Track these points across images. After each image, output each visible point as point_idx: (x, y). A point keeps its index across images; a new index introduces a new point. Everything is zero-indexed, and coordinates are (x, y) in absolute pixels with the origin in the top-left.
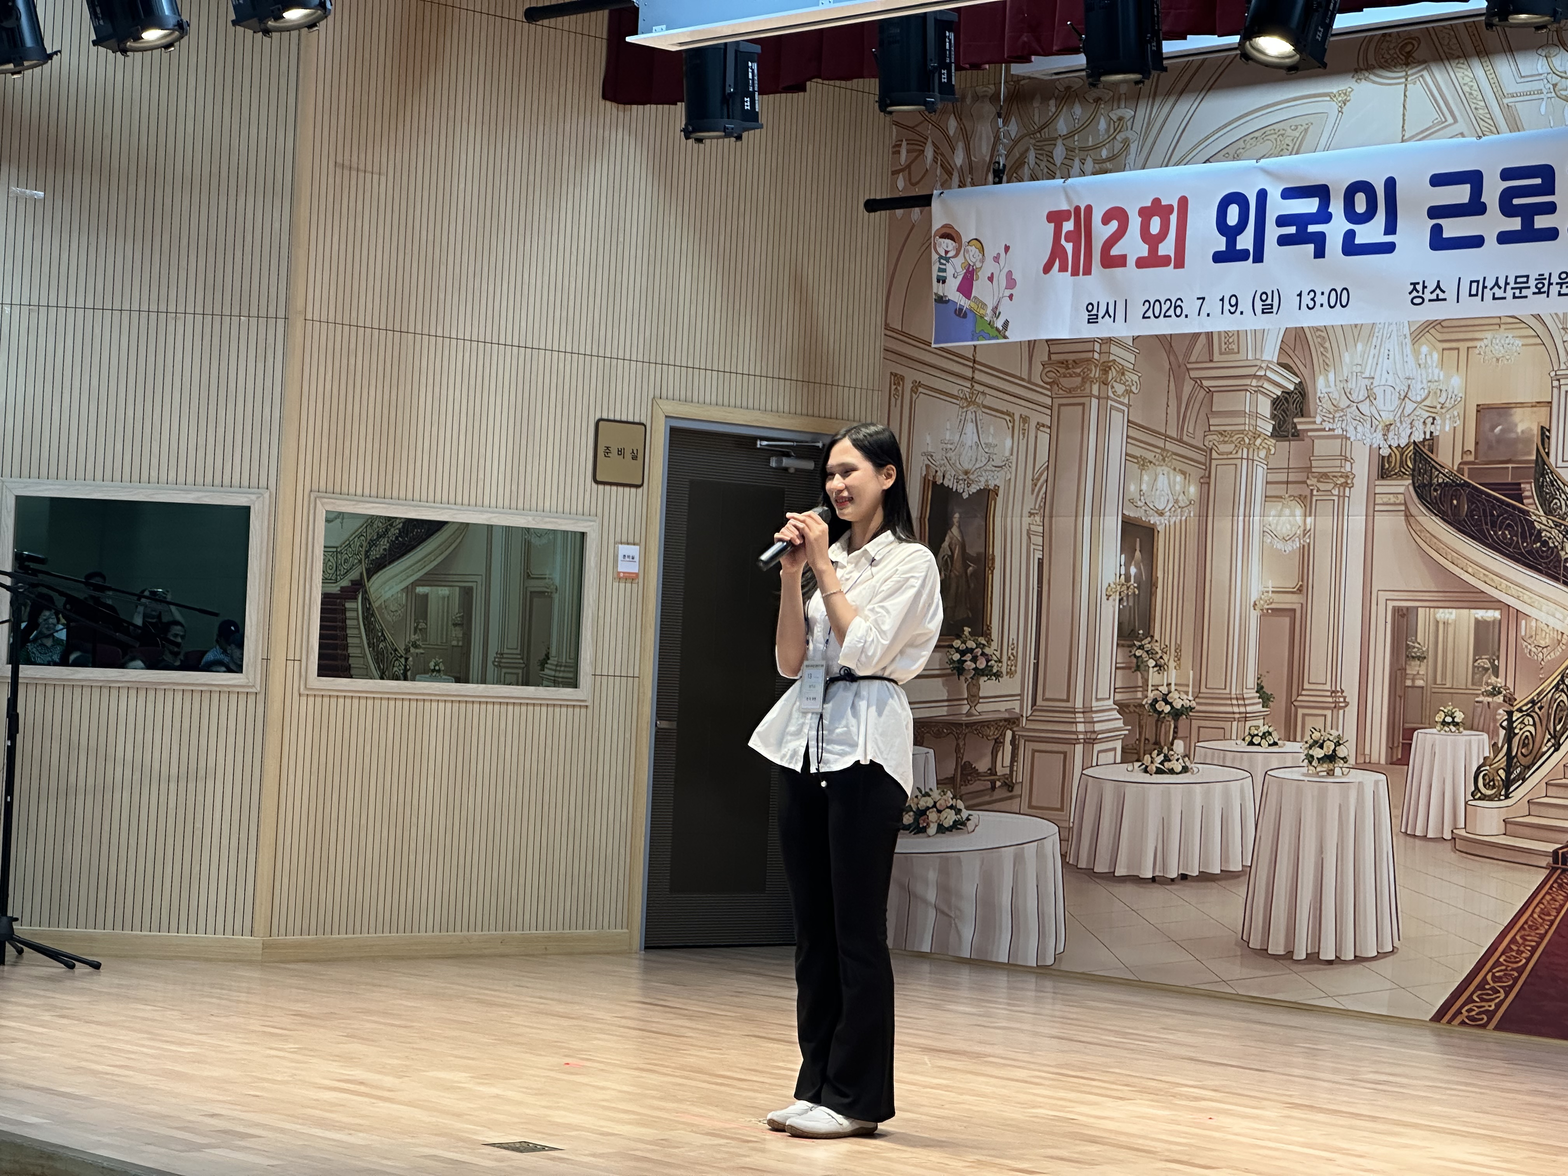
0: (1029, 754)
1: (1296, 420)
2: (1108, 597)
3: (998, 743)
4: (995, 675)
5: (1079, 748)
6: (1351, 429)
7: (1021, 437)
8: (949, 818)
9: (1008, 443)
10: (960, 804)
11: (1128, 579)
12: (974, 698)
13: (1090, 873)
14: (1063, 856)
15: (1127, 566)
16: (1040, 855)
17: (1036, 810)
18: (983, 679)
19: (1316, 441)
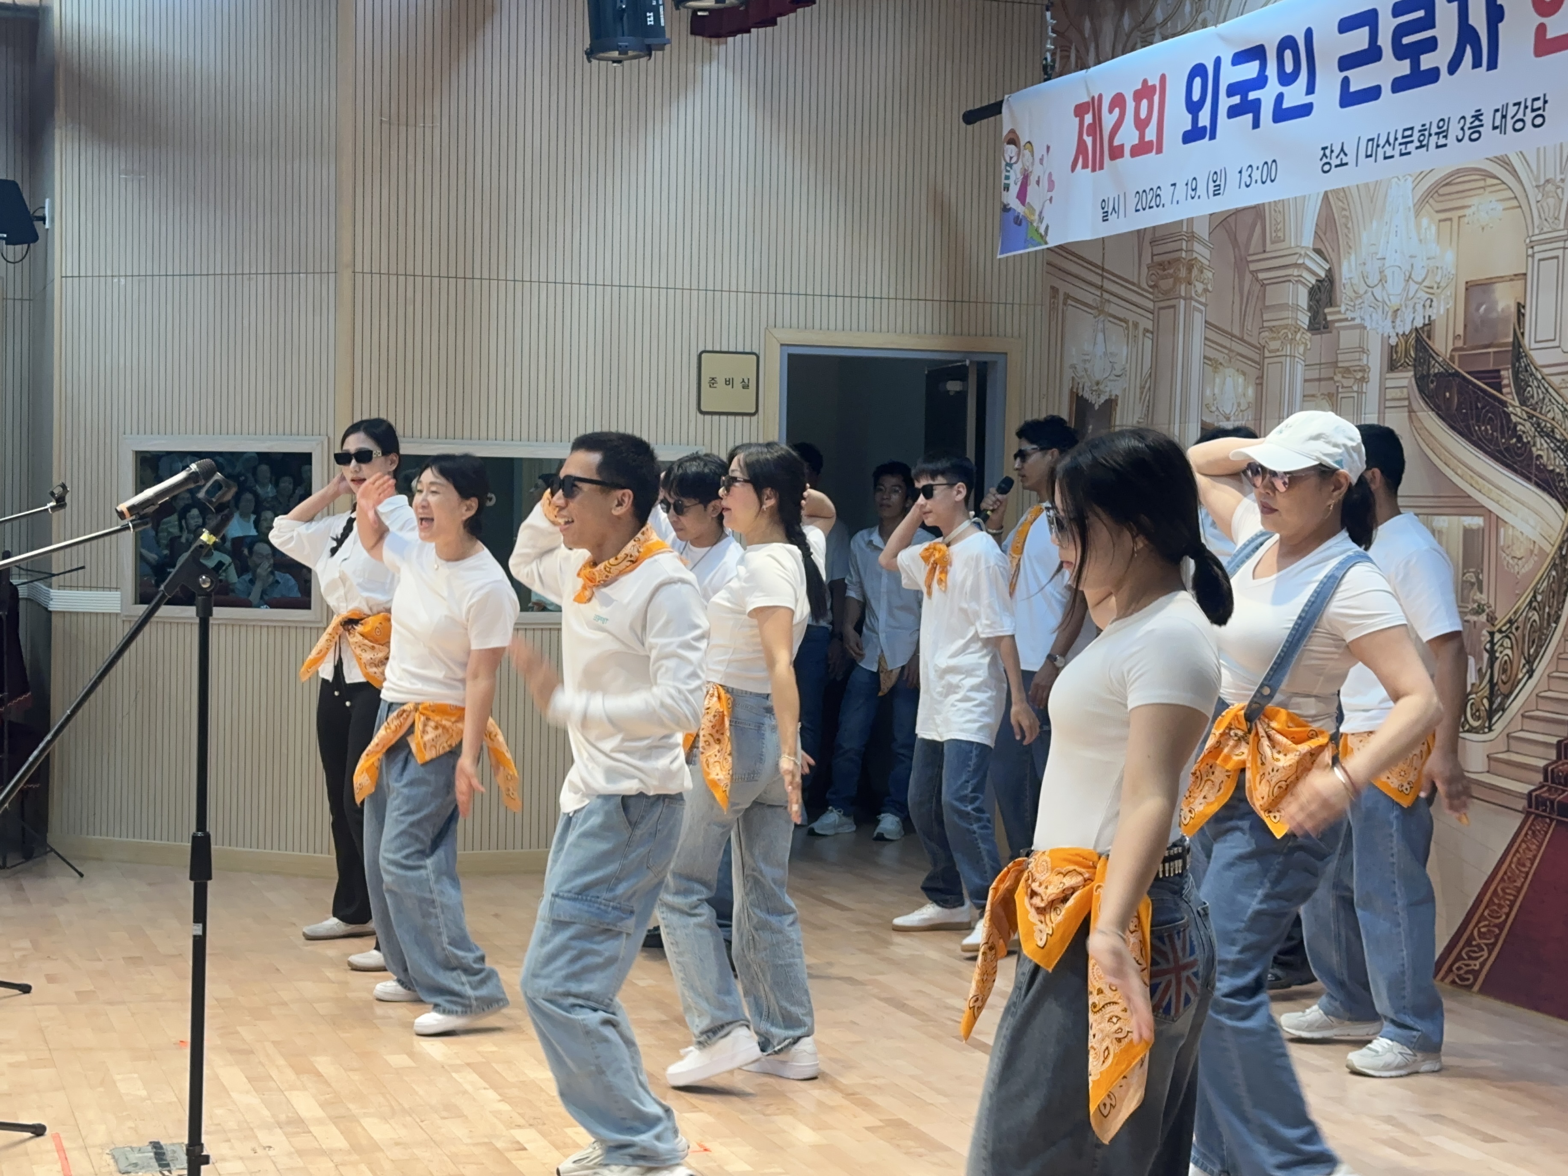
1: (1327, 310)
6: (1367, 317)
7: (1133, 344)
9: (1125, 350)
19: (1342, 332)
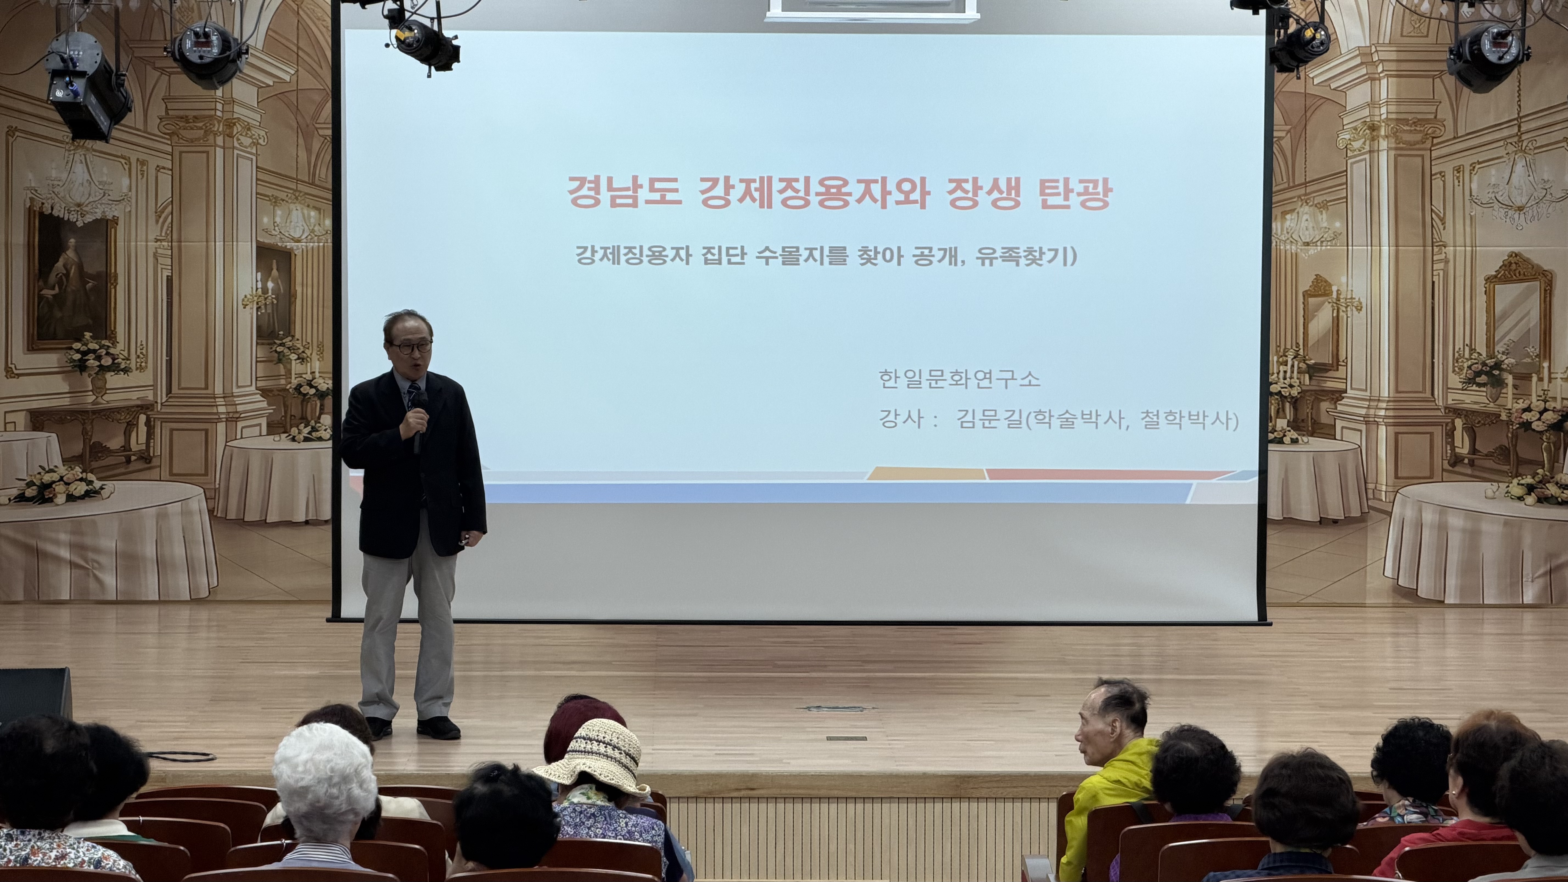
0: (166, 433)
2: (245, 306)
3: (131, 426)
4: (122, 370)
5: (221, 427)
7: (140, 177)
8: (80, 488)
9: (125, 182)
10: (91, 477)
11: (265, 290)
12: (100, 389)
13: (241, 523)
14: (211, 512)
15: (264, 282)
16: (186, 513)
17: (175, 477)
18: (109, 375)
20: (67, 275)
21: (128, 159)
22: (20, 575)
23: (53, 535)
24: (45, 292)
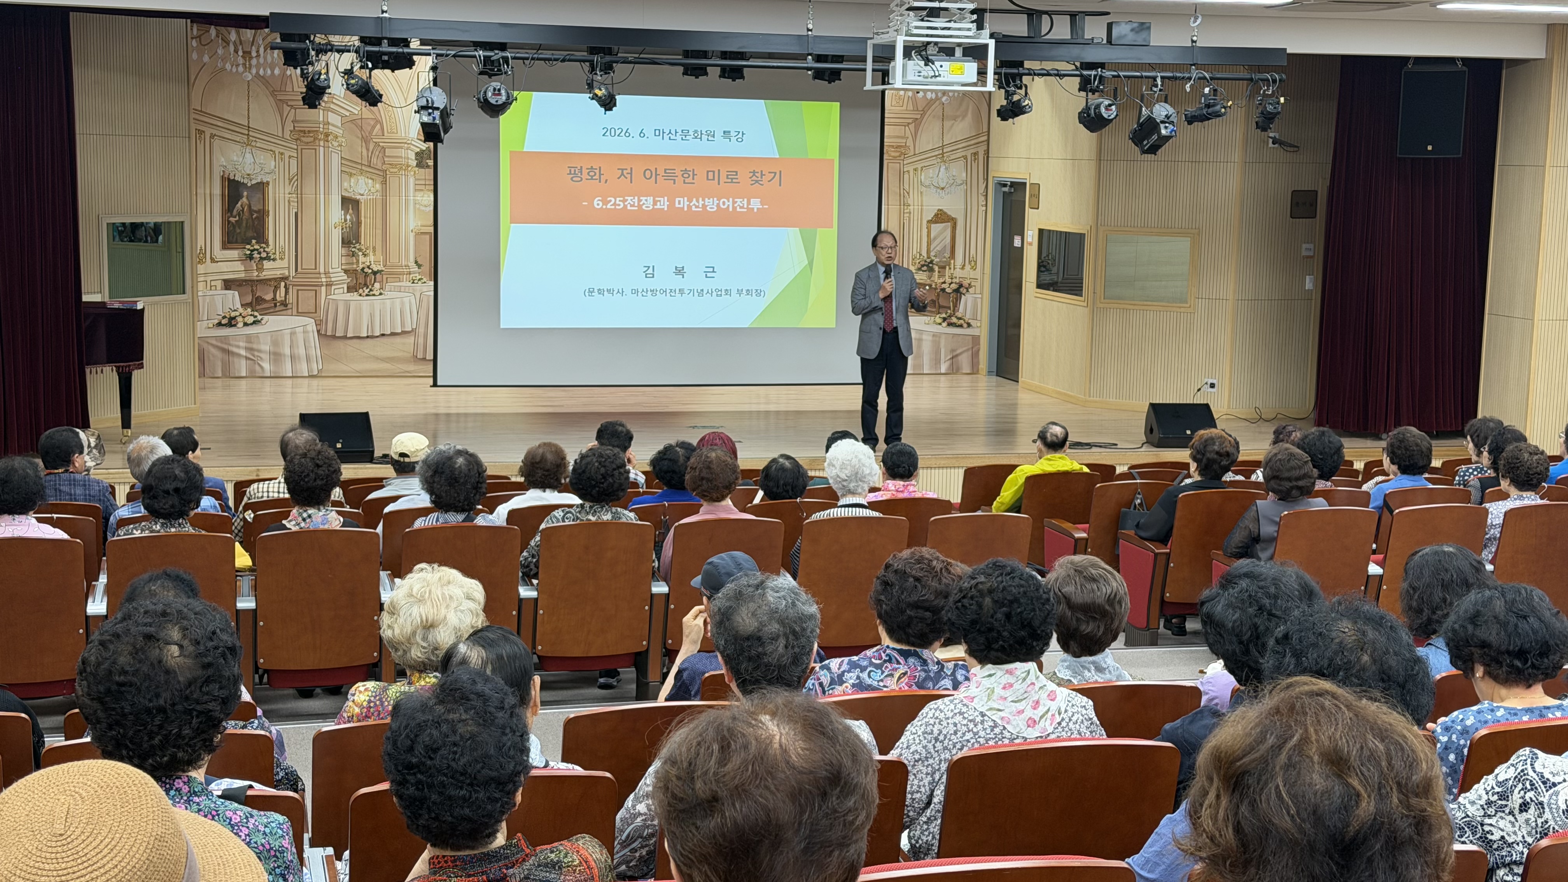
0: (295, 291)
1: (428, 161)
2: (335, 228)
3: (277, 288)
4: (272, 259)
5: (323, 288)
7: (280, 161)
8: (250, 320)
9: (273, 163)
10: (256, 314)
11: (346, 220)
12: (260, 269)
13: (334, 337)
14: (318, 331)
15: (345, 215)
16: (305, 332)
17: (299, 314)
18: (265, 262)
20: (243, 210)
21: (274, 152)
22: (219, 364)
23: (237, 343)
24: (231, 219)
